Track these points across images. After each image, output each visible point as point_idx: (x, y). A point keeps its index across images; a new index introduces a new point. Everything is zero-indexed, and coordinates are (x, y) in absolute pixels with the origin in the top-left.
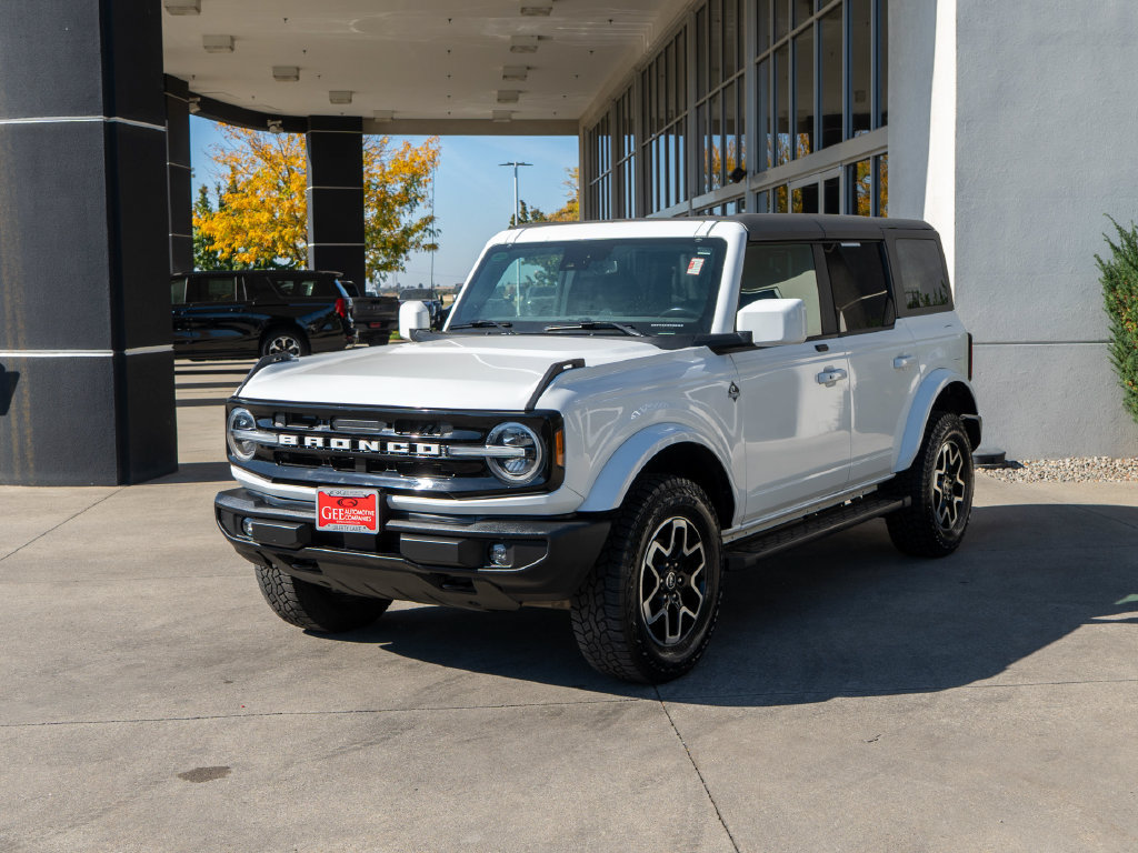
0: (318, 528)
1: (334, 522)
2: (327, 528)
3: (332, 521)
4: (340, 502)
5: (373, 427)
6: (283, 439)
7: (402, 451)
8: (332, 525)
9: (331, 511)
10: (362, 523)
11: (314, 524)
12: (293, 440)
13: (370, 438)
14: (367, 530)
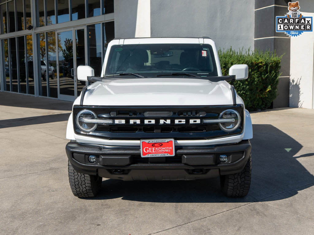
0: (142, 156)
1: (150, 153)
2: (147, 156)
3: (149, 153)
4: (153, 145)
5: (165, 114)
6: (117, 122)
7: (182, 123)
8: (149, 155)
9: (149, 149)
10: (166, 152)
11: (140, 155)
12: (123, 122)
13: (165, 119)
14: (169, 155)
